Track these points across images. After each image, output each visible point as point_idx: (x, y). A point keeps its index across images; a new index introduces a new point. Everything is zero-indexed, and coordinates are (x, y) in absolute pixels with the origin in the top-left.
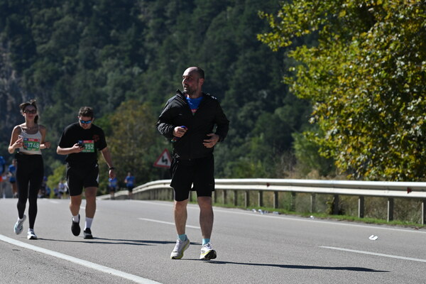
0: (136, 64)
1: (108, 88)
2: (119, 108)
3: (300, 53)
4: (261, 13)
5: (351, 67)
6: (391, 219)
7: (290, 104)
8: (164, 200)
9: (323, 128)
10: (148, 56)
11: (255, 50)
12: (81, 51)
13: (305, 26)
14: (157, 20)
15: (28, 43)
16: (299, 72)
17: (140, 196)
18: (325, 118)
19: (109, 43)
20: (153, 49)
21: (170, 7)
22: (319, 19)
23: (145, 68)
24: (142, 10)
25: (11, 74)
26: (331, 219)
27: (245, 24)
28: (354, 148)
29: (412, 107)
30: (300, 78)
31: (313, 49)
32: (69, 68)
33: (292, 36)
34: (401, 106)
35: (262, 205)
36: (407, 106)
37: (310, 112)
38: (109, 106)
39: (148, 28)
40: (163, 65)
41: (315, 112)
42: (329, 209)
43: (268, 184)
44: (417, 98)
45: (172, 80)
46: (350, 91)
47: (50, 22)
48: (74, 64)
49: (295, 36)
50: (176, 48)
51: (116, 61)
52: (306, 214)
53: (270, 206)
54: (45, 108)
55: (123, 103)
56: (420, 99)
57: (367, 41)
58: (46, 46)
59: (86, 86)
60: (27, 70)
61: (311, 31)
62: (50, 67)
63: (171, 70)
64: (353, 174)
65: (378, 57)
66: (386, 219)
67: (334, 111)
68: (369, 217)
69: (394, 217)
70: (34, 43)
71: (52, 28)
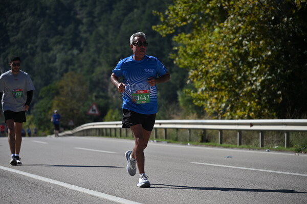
0: (75, 48)
1: (57, 64)
3: (181, 38)
4: (154, 12)
5: (213, 46)
6: (240, 144)
7: (177, 72)
8: (93, 136)
9: (196, 87)
10: (83, 43)
11: (153, 37)
12: (39, 40)
13: (184, 20)
14: (88, 19)
15: (4, 35)
16: (180, 50)
18: (197, 80)
19: (57, 35)
20: (86, 38)
21: (97, 10)
22: (193, 15)
23: (81, 51)
24: (79, 12)
26: (201, 146)
27: (146, 20)
28: (217, 99)
29: (254, 72)
30: (181, 54)
31: (188, 35)
32: (31, 51)
33: (175, 26)
34: (247, 70)
35: (156, 137)
36: (251, 71)
37: (188, 75)
38: (58, 76)
39: (83, 24)
40: (93, 48)
41: (190, 76)
42: (200, 139)
43: (160, 124)
44: (257, 65)
45: (99, 57)
46: (214, 63)
47: (18, 22)
48: (35, 48)
49: (177, 26)
50: (101, 37)
52: (185, 142)
53: (162, 138)
56: (259, 66)
57: (224, 29)
58: (16, 37)
59: (43, 63)
60: (4, 53)
61: (187, 23)
62: (19, 51)
63: (98, 51)
64: (216, 117)
65: (231, 39)
66: (237, 144)
67: (203, 75)
68: (226, 143)
69: (242, 143)
70: (8, 36)
71: (20, 26)
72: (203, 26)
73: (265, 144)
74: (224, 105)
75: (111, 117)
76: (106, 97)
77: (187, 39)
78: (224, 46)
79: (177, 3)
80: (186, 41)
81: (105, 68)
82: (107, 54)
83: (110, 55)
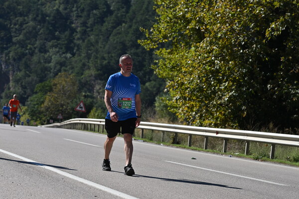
0: (69, 52)
1: (52, 65)
2: (57, 76)
3: (162, 52)
4: (141, 28)
5: (189, 62)
6: (206, 148)
7: (155, 81)
8: (79, 129)
9: (172, 95)
10: (76, 48)
11: (137, 49)
12: (38, 42)
13: (165, 37)
14: (82, 28)
15: (8, 36)
16: (160, 63)
17: (66, 127)
18: (173, 90)
19: (54, 39)
20: (79, 44)
21: (91, 21)
22: (173, 34)
23: (73, 55)
24: (74, 22)
26: (172, 146)
27: (133, 34)
28: (188, 107)
29: (223, 87)
30: (160, 67)
31: (169, 51)
32: (31, 51)
34: (217, 86)
36: (220, 87)
37: (166, 85)
38: (52, 75)
39: (77, 32)
40: (84, 54)
41: (167, 86)
42: (172, 141)
44: (225, 82)
45: (88, 62)
46: (189, 76)
47: (21, 25)
48: (33, 49)
49: (159, 42)
50: (92, 45)
51: (57, 49)
52: (159, 143)
53: (139, 137)
54: (15, 73)
55: (59, 74)
56: (227, 83)
57: (200, 48)
58: (18, 38)
59: (39, 62)
60: (6, 51)
61: (169, 40)
62: (19, 50)
63: (88, 57)
64: (187, 123)
65: (205, 57)
66: (203, 148)
67: (178, 86)
68: (194, 146)
69: (208, 147)
70: (11, 36)
71: (22, 28)
72: (181, 44)
73: (227, 150)
74: (194, 113)
75: (94, 114)
76: (92, 97)
77: (167, 54)
78: (199, 63)
79: (161, 22)
80: (166, 56)
81: (93, 72)
82: (96, 60)
83: (99, 61)
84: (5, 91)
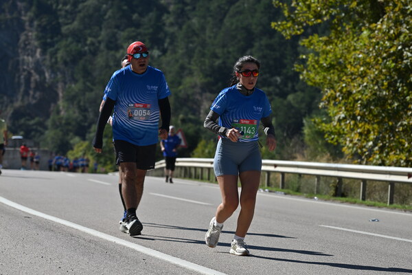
0: (156, 47)
3: (312, 42)
4: (275, 2)
5: (361, 56)
6: (391, 202)
7: (303, 91)
9: (331, 114)
10: (168, 40)
11: (271, 38)
12: (103, 33)
13: (318, 15)
14: (177, 6)
15: (54, 23)
16: (310, 59)
18: (335, 105)
19: (131, 27)
20: (173, 33)
22: (332, 9)
23: (164, 52)
25: (35, 52)
26: (333, 201)
27: (262, 12)
28: (360, 134)
30: (310, 66)
31: (324, 38)
32: (92, 48)
33: (305, 24)
35: (269, 184)
37: (322, 96)
39: (168, 13)
40: (182, 49)
41: (324, 97)
42: (332, 191)
43: (275, 166)
45: (189, 63)
46: (359, 80)
47: (75, 4)
48: (97, 44)
49: (308, 25)
50: (194, 33)
52: (310, 195)
53: (277, 186)
54: (67, 86)
57: (376, 32)
58: (71, 27)
60: (50, 50)
61: (323, 20)
62: (74, 47)
63: (189, 54)
64: (359, 160)
65: (386, 47)
66: (386, 202)
67: (342, 97)
68: (371, 200)
69: (394, 201)
70: (59, 23)
71: (77, 10)
72: (345, 27)
74: (371, 143)
75: (203, 151)
76: (198, 122)
77: (321, 44)
78: (377, 56)
80: (320, 47)
81: (198, 79)
82: (203, 59)
83: (207, 61)
84: (52, 117)
